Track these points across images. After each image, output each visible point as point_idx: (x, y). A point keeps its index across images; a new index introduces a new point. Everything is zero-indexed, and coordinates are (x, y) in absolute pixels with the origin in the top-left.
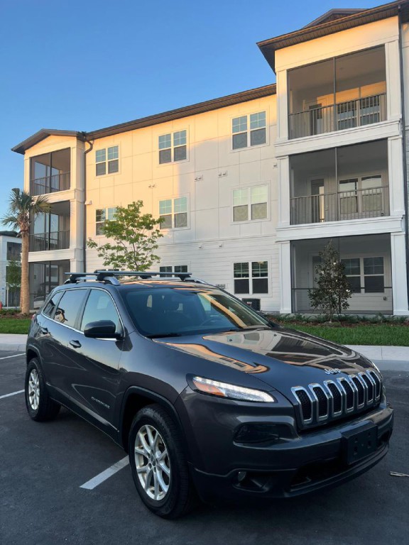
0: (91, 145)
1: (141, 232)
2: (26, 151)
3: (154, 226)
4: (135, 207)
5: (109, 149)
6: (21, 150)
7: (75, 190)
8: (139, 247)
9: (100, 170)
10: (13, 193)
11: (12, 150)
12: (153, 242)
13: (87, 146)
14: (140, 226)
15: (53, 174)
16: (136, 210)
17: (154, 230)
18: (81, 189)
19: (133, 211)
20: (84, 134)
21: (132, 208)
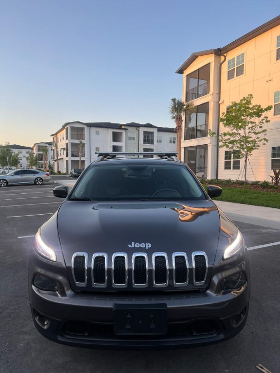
0: (225, 57)
1: (253, 120)
2: (184, 72)
3: (263, 114)
4: (247, 101)
5: (237, 57)
6: (181, 71)
7: (212, 94)
8: (249, 132)
9: (230, 75)
10: (172, 102)
11: (176, 72)
12: (261, 127)
13: (223, 58)
14: (251, 115)
15: (199, 85)
16: (249, 102)
17: (262, 117)
18: (217, 92)
19: (246, 103)
20: (219, 50)
21: (244, 102)
